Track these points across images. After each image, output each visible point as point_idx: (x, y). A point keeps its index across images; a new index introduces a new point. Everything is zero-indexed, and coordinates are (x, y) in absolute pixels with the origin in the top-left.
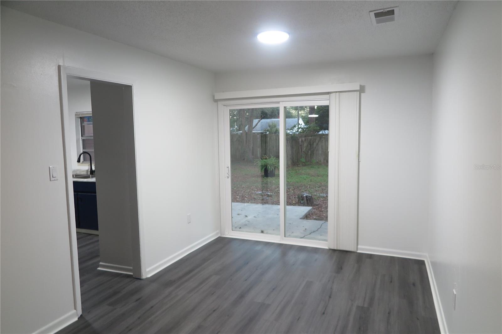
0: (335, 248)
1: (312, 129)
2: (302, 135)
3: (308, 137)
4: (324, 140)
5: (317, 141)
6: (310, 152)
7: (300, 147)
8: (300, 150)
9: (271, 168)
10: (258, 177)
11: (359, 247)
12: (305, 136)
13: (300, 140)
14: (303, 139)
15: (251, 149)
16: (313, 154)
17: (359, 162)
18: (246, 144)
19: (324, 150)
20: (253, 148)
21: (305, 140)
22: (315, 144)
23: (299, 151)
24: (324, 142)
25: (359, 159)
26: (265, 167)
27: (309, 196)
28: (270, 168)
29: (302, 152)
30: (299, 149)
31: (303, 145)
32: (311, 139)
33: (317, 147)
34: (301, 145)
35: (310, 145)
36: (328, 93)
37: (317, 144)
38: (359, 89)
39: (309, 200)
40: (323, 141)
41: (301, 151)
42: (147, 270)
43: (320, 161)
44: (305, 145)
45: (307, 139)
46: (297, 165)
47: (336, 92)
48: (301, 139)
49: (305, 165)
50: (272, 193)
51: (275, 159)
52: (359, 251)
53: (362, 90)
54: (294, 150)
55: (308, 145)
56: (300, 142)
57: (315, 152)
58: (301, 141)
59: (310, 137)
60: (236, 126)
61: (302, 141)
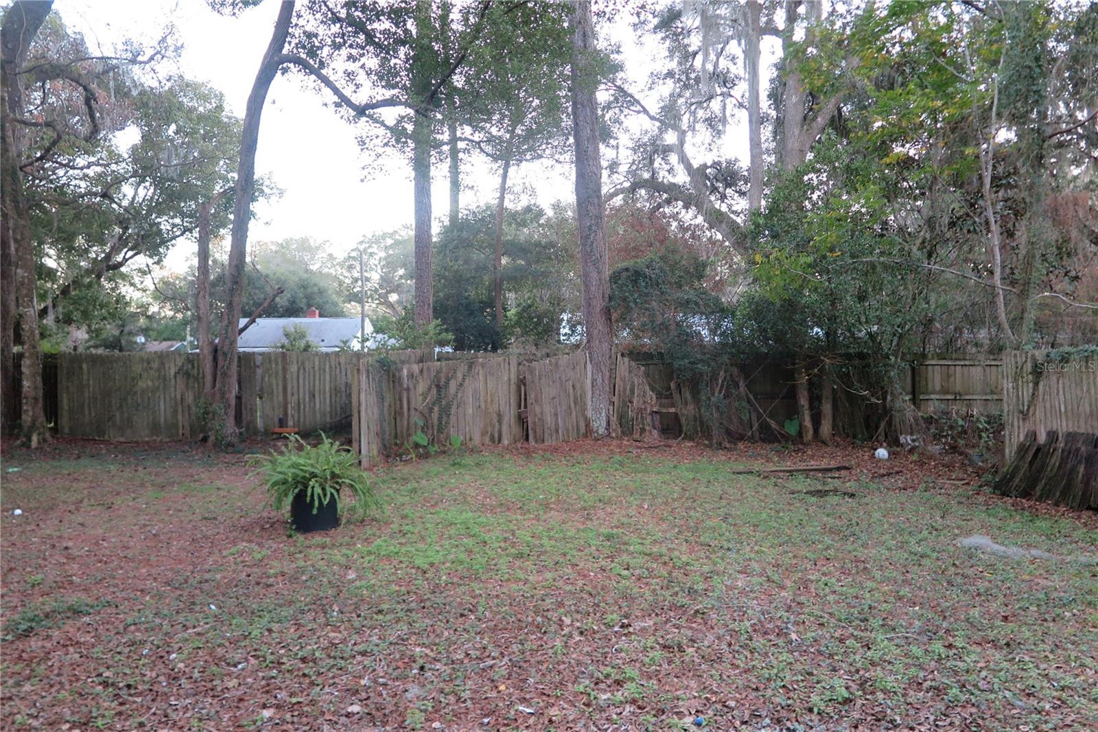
2: (410, 357)
3: (430, 363)
4: (481, 372)
5: (460, 375)
6: (436, 409)
7: (405, 394)
8: (405, 406)
9: (324, 489)
10: (263, 529)
13: (405, 371)
14: (416, 368)
15: (233, 402)
16: (448, 416)
18: (214, 386)
19: (483, 405)
20: (239, 398)
21: (421, 371)
22: (453, 385)
23: (401, 408)
26: (297, 491)
28: (320, 491)
29: (412, 411)
30: (401, 400)
31: (415, 388)
32: (441, 369)
33: (459, 395)
34: (408, 389)
35: (438, 386)
37: (461, 385)
41: (409, 408)
43: (471, 439)
44: (422, 387)
45: (429, 369)
46: (400, 456)
48: (409, 371)
49: (426, 456)
51: (338, 451)
54: (386, 404)
55: (429, 389)
56: (405, 379)
57: (453, 411)
58: (408, 376)
60: (191, 335)
61: (411, 375)
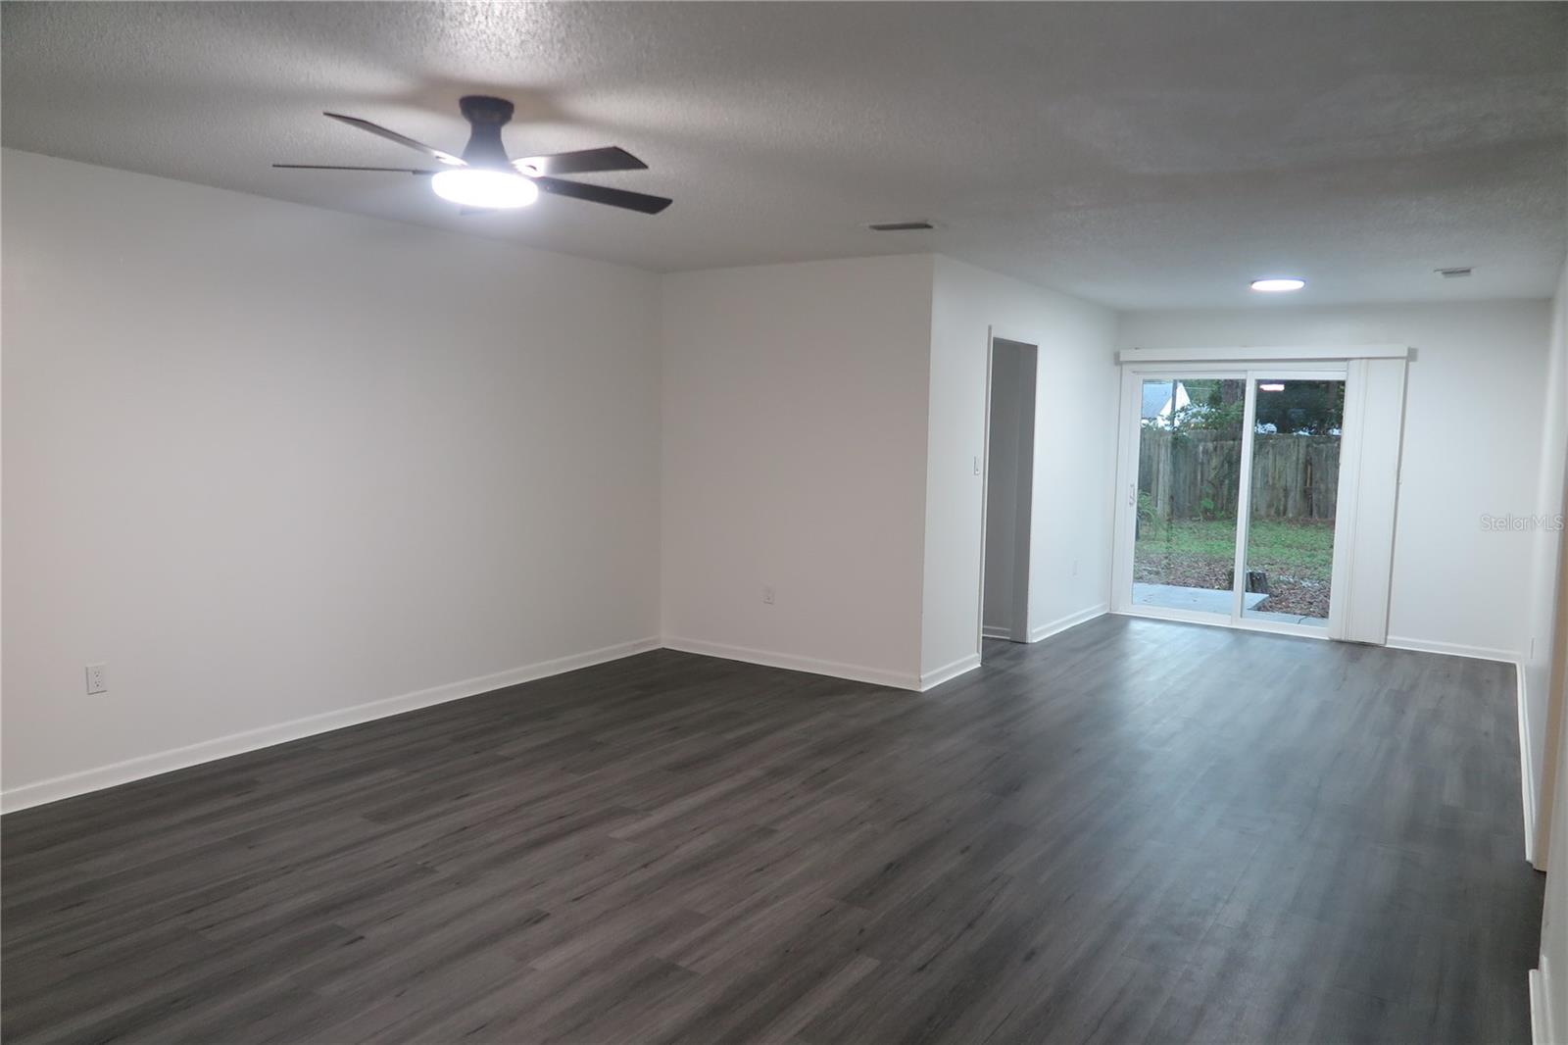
0: (1343, 639)
1: (1233, 418)
2: (1206, 436)
3: (1224, 442)
4: (1271, 452)
6: (1227, 482)
7: (1199, 468)
8: (1199, 478)
11: (1389, 637)
12: (1216, 440)
13: (1201, 448)
14: (1210, 446)
17: (1398, 484)
19: (1271, 482)
21: (1215, 449)
23: (1196, 479)
24: (1271, 456)
25: (1398, 480)
27: (1259, 574)
29: (1205, 482)
30: (1196, 474)
31: (1209, 463)
32: (1234, 447)
34: (1202, 464)
35: (1230, 462)
36: (1346, 359)
38: (1405, 354)
39: (1257, 582)
40: (1268, 453)
41: (1202, 481)
42: (1034, 631)
44: (1215, 462)
45: (1222, 447)
46: (1192, 516)
47: (1362, 358)
48: (1204, 448)
49: (1212, 519)
50: (1157, 567)
52: (1387, 646)
53: (1412, 355)
54: (1182, 475)
56: (1201, 455)
58: (1203, 452)
59: (1232, 442)
61: (1206, 452)
